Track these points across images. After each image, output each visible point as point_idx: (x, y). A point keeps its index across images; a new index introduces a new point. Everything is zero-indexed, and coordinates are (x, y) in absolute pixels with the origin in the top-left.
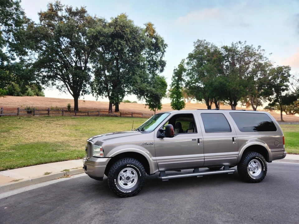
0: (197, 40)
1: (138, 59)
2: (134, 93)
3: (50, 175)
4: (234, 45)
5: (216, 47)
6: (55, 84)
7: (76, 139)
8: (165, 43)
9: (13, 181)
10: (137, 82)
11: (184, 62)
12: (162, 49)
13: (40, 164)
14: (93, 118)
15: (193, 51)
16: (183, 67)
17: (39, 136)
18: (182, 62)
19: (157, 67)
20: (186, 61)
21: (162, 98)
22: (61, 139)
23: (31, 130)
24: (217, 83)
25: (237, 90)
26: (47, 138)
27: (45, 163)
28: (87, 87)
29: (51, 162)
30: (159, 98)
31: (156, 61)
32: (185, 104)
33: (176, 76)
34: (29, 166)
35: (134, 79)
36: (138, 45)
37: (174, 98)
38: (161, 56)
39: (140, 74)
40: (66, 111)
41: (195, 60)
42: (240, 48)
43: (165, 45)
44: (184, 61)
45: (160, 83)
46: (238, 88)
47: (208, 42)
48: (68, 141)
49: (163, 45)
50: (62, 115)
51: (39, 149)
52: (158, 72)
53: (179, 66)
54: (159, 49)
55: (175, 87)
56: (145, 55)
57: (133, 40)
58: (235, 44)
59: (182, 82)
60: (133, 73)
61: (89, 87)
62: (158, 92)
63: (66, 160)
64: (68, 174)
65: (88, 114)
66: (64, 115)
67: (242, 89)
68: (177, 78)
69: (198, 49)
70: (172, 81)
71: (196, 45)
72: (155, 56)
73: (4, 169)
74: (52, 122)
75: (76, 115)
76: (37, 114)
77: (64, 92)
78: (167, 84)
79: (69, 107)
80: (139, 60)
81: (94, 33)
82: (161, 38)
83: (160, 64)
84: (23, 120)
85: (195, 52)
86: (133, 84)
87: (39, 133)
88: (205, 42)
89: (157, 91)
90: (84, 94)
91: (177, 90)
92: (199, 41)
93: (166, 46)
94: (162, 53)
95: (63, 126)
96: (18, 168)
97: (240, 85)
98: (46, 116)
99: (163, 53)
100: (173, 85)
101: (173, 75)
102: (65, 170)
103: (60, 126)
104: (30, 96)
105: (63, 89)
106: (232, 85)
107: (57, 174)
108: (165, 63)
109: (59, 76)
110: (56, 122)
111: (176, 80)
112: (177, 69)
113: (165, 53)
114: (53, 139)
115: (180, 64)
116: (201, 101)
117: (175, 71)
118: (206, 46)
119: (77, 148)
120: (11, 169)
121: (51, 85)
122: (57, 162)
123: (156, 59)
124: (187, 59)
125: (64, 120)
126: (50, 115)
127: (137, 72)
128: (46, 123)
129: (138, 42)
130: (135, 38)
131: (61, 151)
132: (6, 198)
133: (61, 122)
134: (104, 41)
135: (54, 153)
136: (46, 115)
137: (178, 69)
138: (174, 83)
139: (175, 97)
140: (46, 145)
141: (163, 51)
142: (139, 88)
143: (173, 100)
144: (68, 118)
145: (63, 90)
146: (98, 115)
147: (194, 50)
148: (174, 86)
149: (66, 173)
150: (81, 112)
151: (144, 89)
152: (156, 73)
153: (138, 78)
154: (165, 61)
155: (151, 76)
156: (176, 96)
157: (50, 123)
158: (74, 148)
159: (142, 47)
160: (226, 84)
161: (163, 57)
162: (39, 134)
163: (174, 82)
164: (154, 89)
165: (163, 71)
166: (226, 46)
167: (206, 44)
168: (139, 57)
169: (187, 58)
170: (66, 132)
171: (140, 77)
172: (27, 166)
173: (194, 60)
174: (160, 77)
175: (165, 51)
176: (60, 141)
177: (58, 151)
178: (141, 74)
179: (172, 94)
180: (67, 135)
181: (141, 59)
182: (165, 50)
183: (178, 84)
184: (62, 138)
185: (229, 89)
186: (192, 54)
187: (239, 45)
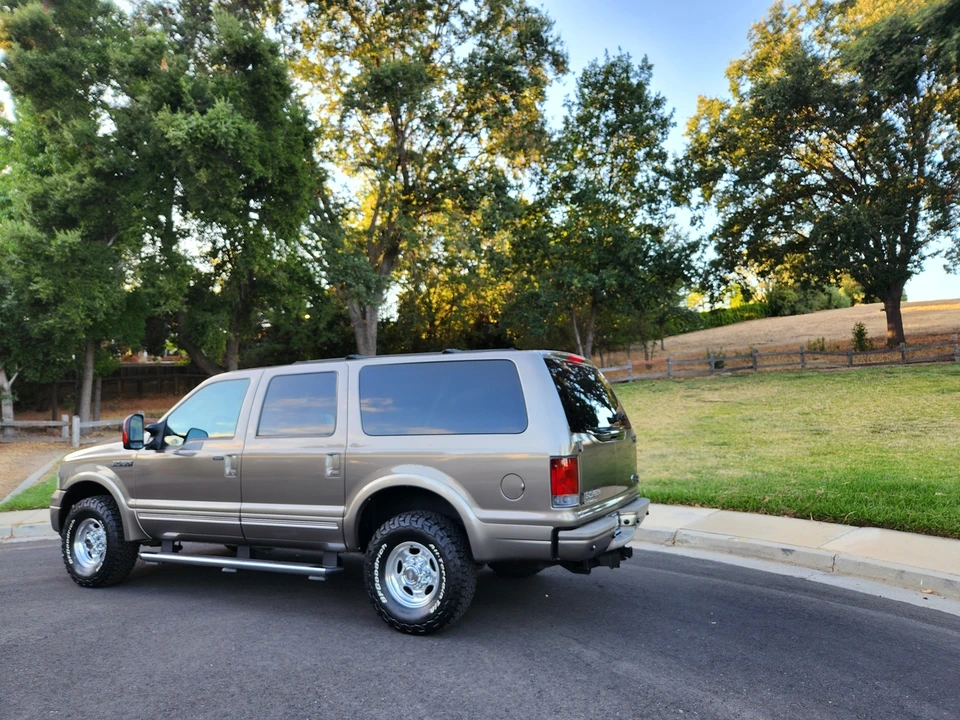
50: (800, 367)
65: (903, 358)
75: (851, 364)
79: (860, 333)
104: (836, 307)
126: (759, 369)
136: (747, 371)
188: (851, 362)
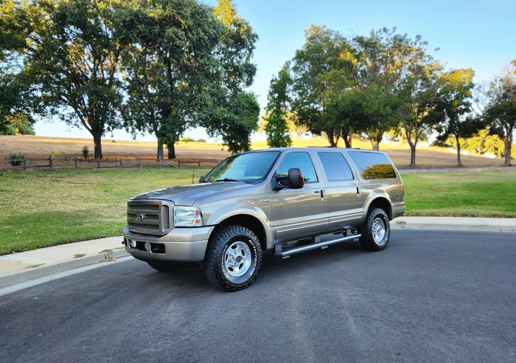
0: (310, 27)
1: (208, 63)
2: (201, 125)
3: (83, 257)
4: (376, 35)
5: (344, 39)
6: (57, 113)
7: (110, 206)
8: (253, 33)
9: (30, 267)
10: (206, 105)
11: (288, 66)
12: (248, 43)
13: (62, 244)
14: (132, 171)
15: (303, 47)
16: (288, 75)
17: (45, 202)
18: (286, 66)
19: (240, 76)
20: (293, 65)
21: (251, 132)
22: (83, 206)
23: (28, 193)
24: (347, 103)
25: (381, 115)
26: (59, 205)
27: (70, 242)
28: (116, 116)
29: (79, 240)
30: (247, 131)
31: (238, 66)
32: (292, 142)
33: (275, 91)
34: (46, 247)
35: (201, 100)
36: (206, 38)
37: (272, 132)
38: (247, 56)
39: (211, 89)
40: (81, 160)
41: (308, 63)
42: (385, 40)
43: (254, 36)
44: (289, 64)
45: (246, 105)
46: (382, 111)
47: (330, 30)
48: (97, 209)
49: (250, 35)
50: (74, 167)
51: (52, 222)
52: (243, 86)
53: (280, 73)
54: (243, 44)
55: (274, 111)
56: (218, 55)
57: (197, 28)
58: (377, 32)
59: (286, 102)
60: (199, 89)
61: (120, 116)
62: (243, 122)
63: (102, 238)
64: (111, 256)
65: (121, 165)
66: (78, 167)
67: (388, 113)
68: (276, 95)
69: (312, 43)
70: (269, 101)
71: (309, 36)
72: (237, 56)
73: (8, 251)
74: (60, 179)
75: (99, 167)
76: (30, 167)
77: (76, 125)
78: (260, 107)
79: (85, 152)
80: (209, 65)
81: (126, 17)
82: (247, 24)
83: (246, 71)
84: (7, 177)
85: (307, 48)
86: (199, 107)
87: (43, 197)
88: (325, 30)
89: (242, 120)
90: (113, 129)
91: (277, 117)
92: (314, 28)
93: (255, 38)
94: (248, 52)
95: (83, 185)
96: (29, 250)
97: (385, 106)
98: (45, 170)
99: (250, 51)
100: (269, 107)
101: (270, 91)
102: (106, 251)
103: (76, 185)
104: (9, 134)
105: (74, 120)
106: (372, 106)
107: (95, 256)
108: (255, 69)
109: (63, 97)
110: (68, 178)
111: (275, 99)
112: (276, 79)
113: (254, 50)
114: (71, 207)
115: (281, 69)
116: (320, 135)
117: (274, 83)
118: (325, 38)
119: (115, 219)
120: (18, 251)
121: (49, 113)
122: (88, 240)
123: (238, 62)
124: (292, 60)
125: (81, 176)
126: (53, 167)
127: (206, 87)
128: (51, 181)
129: (205, 32)
130: (199, 25)
131: (91, 224)
132: (30, 288)
133: (76, 179)
134: (145, 32)
135: (80, 228)
136: (46, 168)
137: (278, 79)
138: (271, 104)
139: (275, 130)
140: (61, 216)
141: (250, 47)
142: (211, 116)
143: (271, 136)
144: (88, 172)
145: (73, 123)
146: (139, 165)
147: (306, 44)
148: (272, 110)
149: (108, 254)
150: (107, 161)
151: (220, 117)
152: (239, 88)
153: (208, 97)
154: (254, 64)
155: (230, 92)
156: (275, 128)
157: (57, 181)
158: (110, 220)
159: (214, 41)
160: (362, 104)
161: (251, 58)
162: (44, 200)
163: (271, 102)
164: (236, 117)
165: (251, 82)
166: (360, 36)
167: (327, 33)
168: (209, 59)
169: (294, 59)
170: (89, 195)
171: (212, 95)
172: (42, 247)
173: (306, 62)
174: (247, 95)
175: (253, 48)
176: (83, 209)
177: (85, 225)
178: (213, 90)
179: (268, 124)
180: (93, 199)
181: (213, 63)
182: (254, 44)
183: (279, 107)
184: (85, 204)
185: (367, 113)
186: (302, 52)
187: (384, 35)
188: (99, 165)
